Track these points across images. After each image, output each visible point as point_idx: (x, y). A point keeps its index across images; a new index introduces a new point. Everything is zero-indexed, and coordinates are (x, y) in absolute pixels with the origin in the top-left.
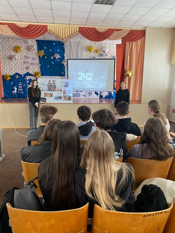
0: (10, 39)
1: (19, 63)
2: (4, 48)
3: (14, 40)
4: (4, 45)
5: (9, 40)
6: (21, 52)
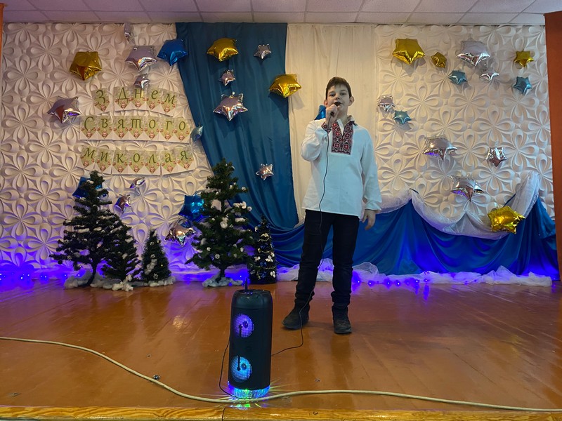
0: (58, 27)
2: (33, 64)
4: (33, 51)
5: (53, 29)
6: (101, 79)
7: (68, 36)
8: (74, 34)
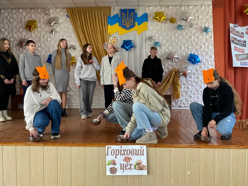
2: (11, 25)
4: (11, 20)
5: (19, 11)
6: (37, 31)
7: (24, 14)
8: (27, 13)
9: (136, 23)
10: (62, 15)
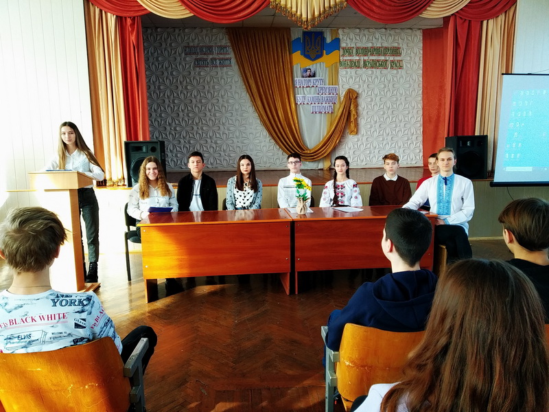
0: (159, 30)
1: (180, 88)
3: (169, 30)
5: (156, 31)
7: (165, 35)
8: (169, 34)
9: (325, 51)
10: (221, 38)
